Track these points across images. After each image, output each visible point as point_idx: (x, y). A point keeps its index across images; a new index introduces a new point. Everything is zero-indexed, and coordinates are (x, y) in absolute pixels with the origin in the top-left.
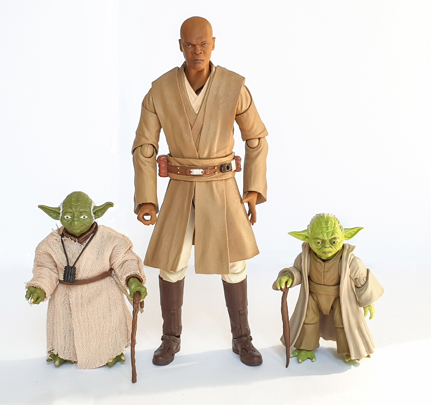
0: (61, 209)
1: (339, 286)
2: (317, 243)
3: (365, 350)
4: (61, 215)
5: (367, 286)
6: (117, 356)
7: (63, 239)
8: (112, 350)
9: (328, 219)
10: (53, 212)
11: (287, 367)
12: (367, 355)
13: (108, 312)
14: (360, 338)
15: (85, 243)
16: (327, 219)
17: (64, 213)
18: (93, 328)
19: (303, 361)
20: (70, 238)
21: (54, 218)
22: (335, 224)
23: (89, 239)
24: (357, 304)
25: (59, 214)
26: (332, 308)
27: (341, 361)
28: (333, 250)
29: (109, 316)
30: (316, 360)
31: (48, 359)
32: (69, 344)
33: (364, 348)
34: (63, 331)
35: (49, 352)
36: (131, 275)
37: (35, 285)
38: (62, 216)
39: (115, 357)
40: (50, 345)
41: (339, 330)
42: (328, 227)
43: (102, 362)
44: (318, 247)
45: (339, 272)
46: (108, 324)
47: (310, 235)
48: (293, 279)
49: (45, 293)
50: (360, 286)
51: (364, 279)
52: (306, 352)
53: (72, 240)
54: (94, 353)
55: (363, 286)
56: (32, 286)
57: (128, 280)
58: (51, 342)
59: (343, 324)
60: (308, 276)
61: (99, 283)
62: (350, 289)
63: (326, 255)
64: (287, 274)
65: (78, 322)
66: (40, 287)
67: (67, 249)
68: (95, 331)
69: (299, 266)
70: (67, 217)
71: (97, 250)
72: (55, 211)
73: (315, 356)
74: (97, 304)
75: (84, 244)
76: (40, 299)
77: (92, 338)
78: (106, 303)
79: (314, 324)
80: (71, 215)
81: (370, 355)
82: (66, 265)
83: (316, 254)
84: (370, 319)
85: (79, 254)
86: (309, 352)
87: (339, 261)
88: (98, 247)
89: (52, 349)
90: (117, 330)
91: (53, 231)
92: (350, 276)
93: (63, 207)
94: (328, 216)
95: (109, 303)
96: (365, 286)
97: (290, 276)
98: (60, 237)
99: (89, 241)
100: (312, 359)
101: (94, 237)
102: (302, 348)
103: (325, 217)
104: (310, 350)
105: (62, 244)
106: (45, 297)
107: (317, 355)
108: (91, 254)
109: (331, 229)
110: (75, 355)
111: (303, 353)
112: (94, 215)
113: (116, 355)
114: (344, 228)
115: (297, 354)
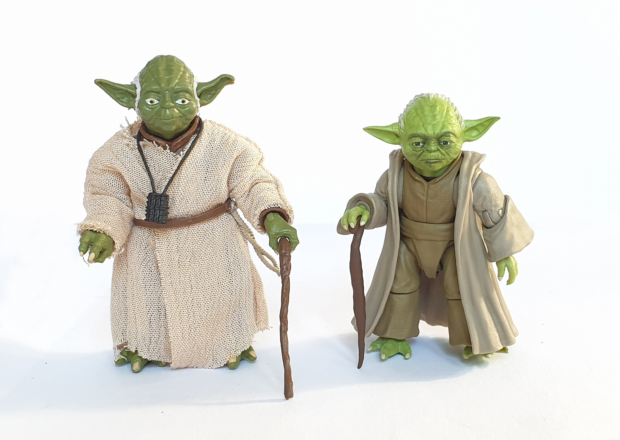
0: (137, 86)
1: (454, 223)
2: (414, 144)
3: (498, 339)
4: (138, 98)
5: (505, 224)
6: (243, 352)
7: (141, 143)
8: (234, 340)
9: (435, 102)
10: (122, 93)
11: (359, 367)
12: (502, 347)
13: (227, 275)
14: (490, 318)
15: (183, 151)
16: (433, 103)
17: (145, 94)
18: (201, 304)
19: (389, 357)
20: (156, 143)
21: (124, 104)
22: (448, 111)
23: (190, 144)
24: (486, 258)
25: (134, 96)
26: (441, 265)
27: (456, 359)
28: (443, 157)
29: (228, 282)
30: (411, 358)
31: (118, 361)
32: (158, 333)
33: (497, 335)
34: (147, 311)
35: (119, 347)
36: (269, 207)
37: (95, 228)
38: (140, 100)
39: (240, 353)
40: (121, 334)
41: (452, 303)
42: (436, 115)
43: (217, 361)
44: (416, 153)
45: (454, 199)
46: (227, 297)
47: (402, 131)
48: (372, 213)
49: (114, 241)
50: (492, 224)
51: (498, 211)
52: (394, 342)
53: (159, 146)
54: (202, 347)
55: (496, 224)
56: (90, 230)
57: (263, 217)
58: (122, 330)
59: (459, 293)
60: (399, 208)
61: (210, 223)
62: (473, 228)
63: (430, 166)
64: (363, 205)
65: (174, 295)
66: (105, 232)
67: (150, 163)
68: (205, 309)
69: (384, 190)
70: (151, 102)
71: (204, 164)
72: (127, 91)
73: (410, 349)
74: (207, 261)
75: (181, 153)
76: (105, 253)
77: (200, 322)
78: (223, 260)
79: (408, 295)
80: (159, 97)
81: (508, 347)
82: (148, 190)
83: (412, 167)
84: (507, 284)
85: (173, 172)
86: (400, 343)
87: (454, 178)
88: (206, 160)
89: (123, 342)
90: (241, 306)
91: (121, 128)
92: (474, 207)
93: (141, 83)
94: (436, 97)
95: (227, 258)
96: (501, 224)
97: (366, 208)
98: (135, 141)
99: (190, 148)
100: (405, 355)
101: (199, 140)
102: (388, 335)
103: (431, 99)
104: (402, 339)
105: (139, 153)
106: (114, 249)
107: (414, 348)
108: (195, 172)
109: (441, 118)
110: (168, 351)
111: (389, 344)
112: (198, 99)
113: (242, 350)
114: (464, 119)
115: (379, 346)
